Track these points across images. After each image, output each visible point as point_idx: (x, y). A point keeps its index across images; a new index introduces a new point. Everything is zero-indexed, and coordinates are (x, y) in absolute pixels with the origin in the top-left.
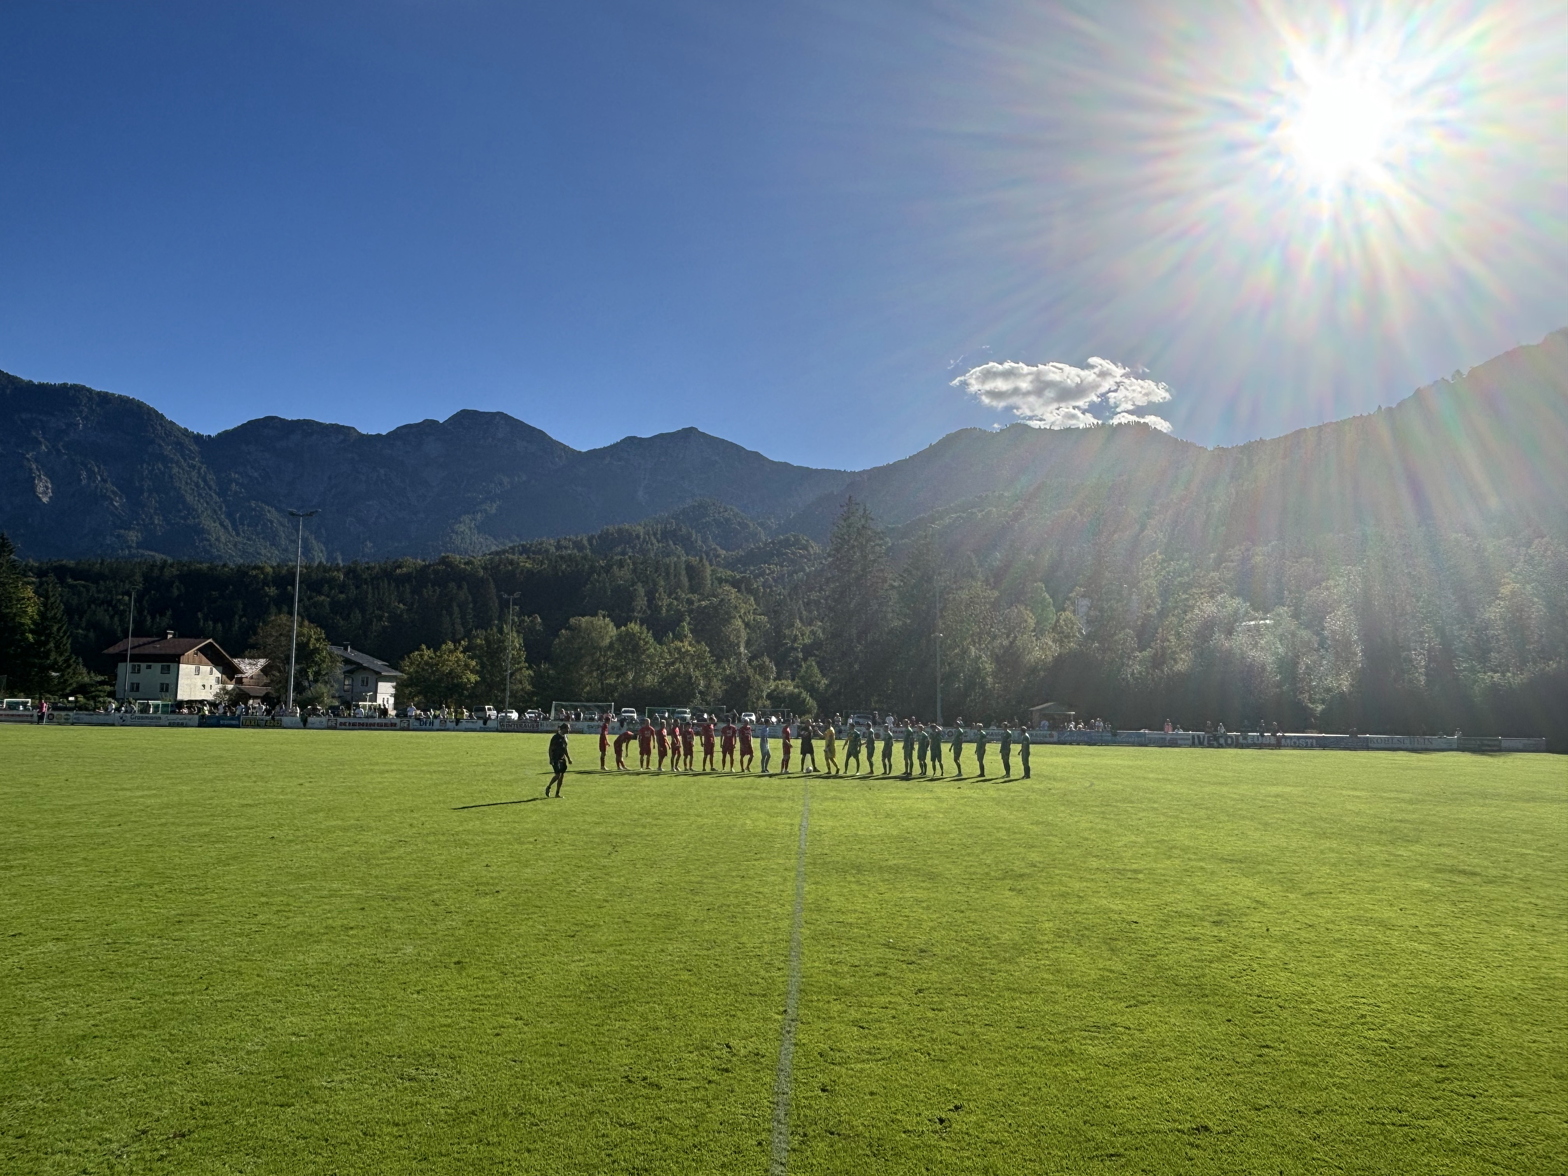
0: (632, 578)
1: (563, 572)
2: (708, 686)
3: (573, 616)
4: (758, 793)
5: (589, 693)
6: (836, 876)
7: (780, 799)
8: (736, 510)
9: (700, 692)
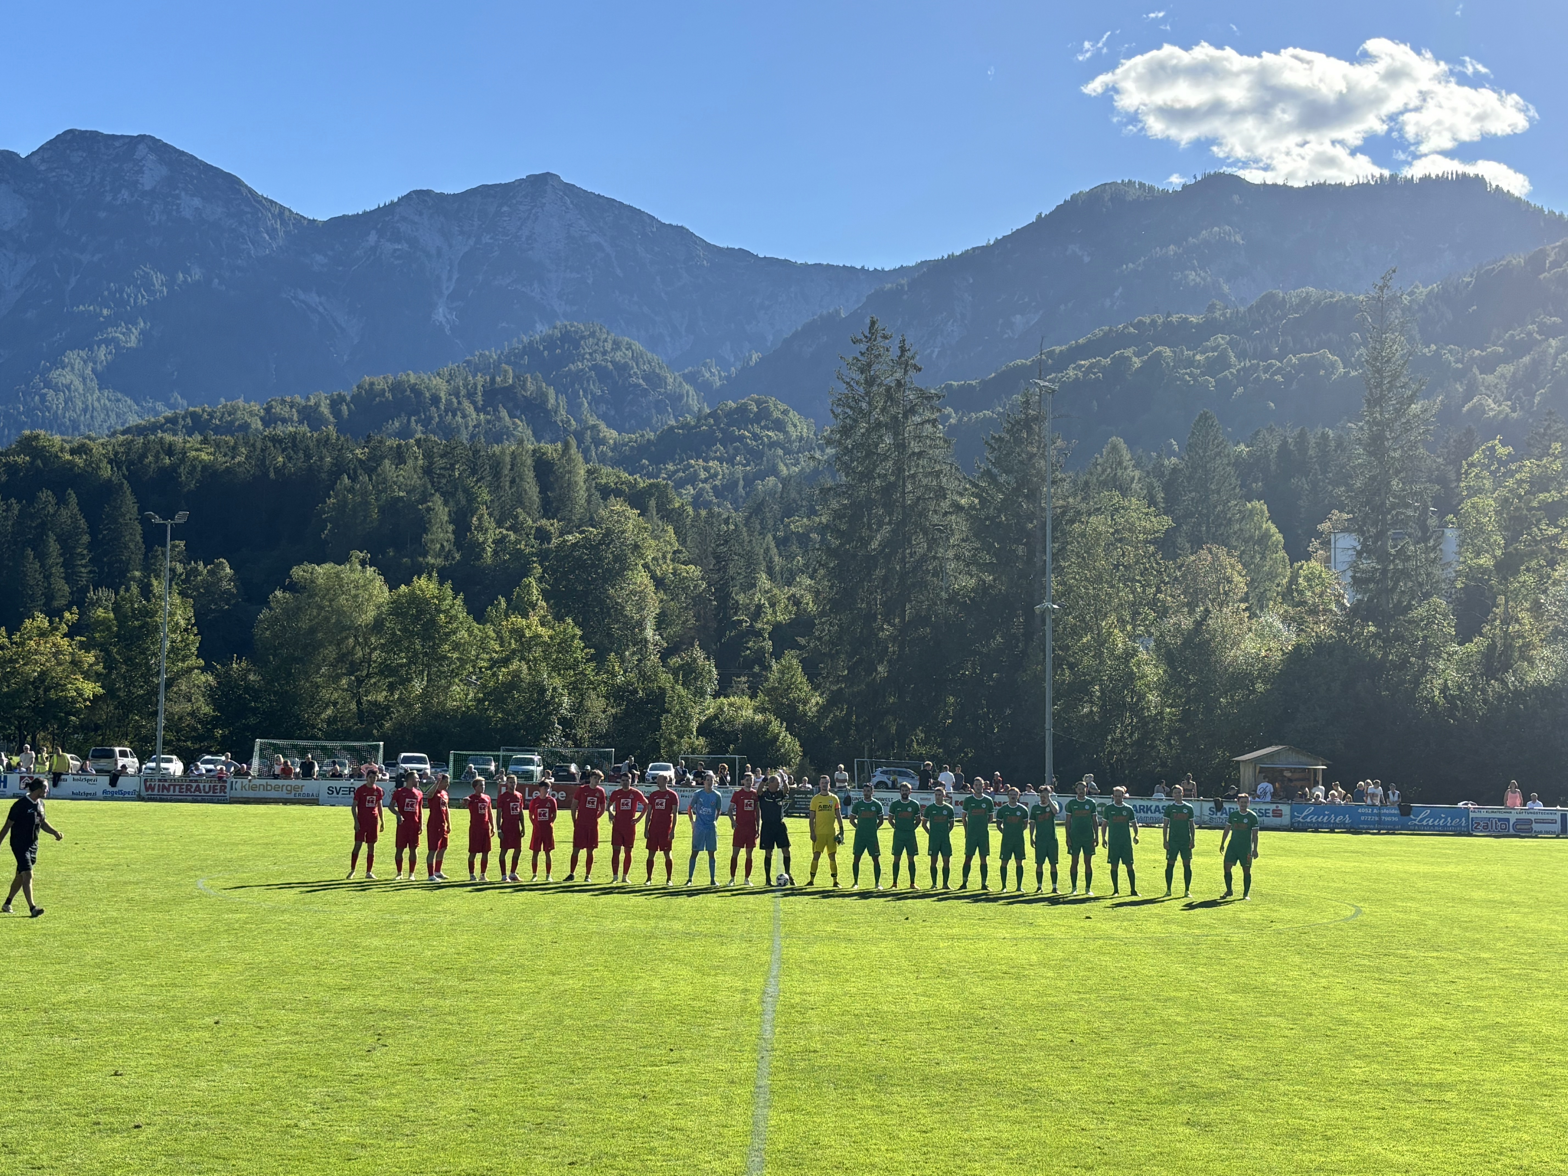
0: (424, 486)
1: (277, 470)
2: (579, 708)
3: (299, 563)
4: (678, 926)
5: (330, 721)
6: (833, 1095)
7: (722, 938)
8: (637, 346)
9: (563, 721)
